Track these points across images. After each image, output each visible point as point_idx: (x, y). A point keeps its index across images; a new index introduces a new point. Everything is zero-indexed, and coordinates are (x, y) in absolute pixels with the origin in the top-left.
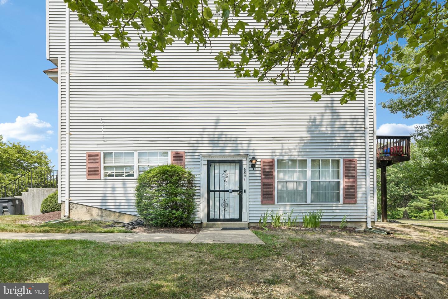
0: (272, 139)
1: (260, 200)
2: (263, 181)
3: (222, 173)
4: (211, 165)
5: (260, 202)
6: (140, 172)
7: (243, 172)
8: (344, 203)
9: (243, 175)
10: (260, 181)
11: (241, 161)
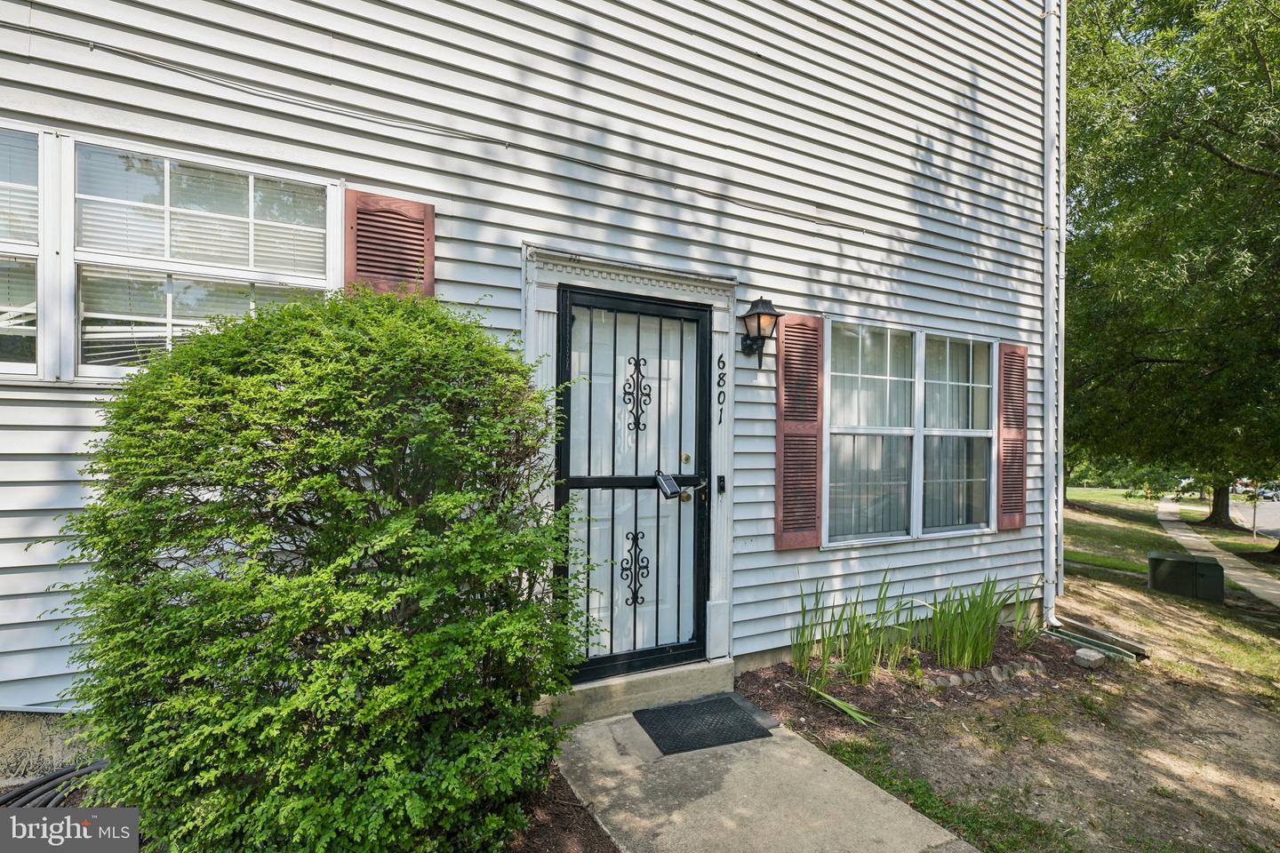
0: (811, 211)
1: (770, 528)
2: (787, 431)
3: (626, 371)
4: (573, 319)
5: (771, 539)
6: (88, 322)
7: (715, 379)
8: (1001, 530)
9: (715, 390)
10: (770, 430)
11: (708, 309)
